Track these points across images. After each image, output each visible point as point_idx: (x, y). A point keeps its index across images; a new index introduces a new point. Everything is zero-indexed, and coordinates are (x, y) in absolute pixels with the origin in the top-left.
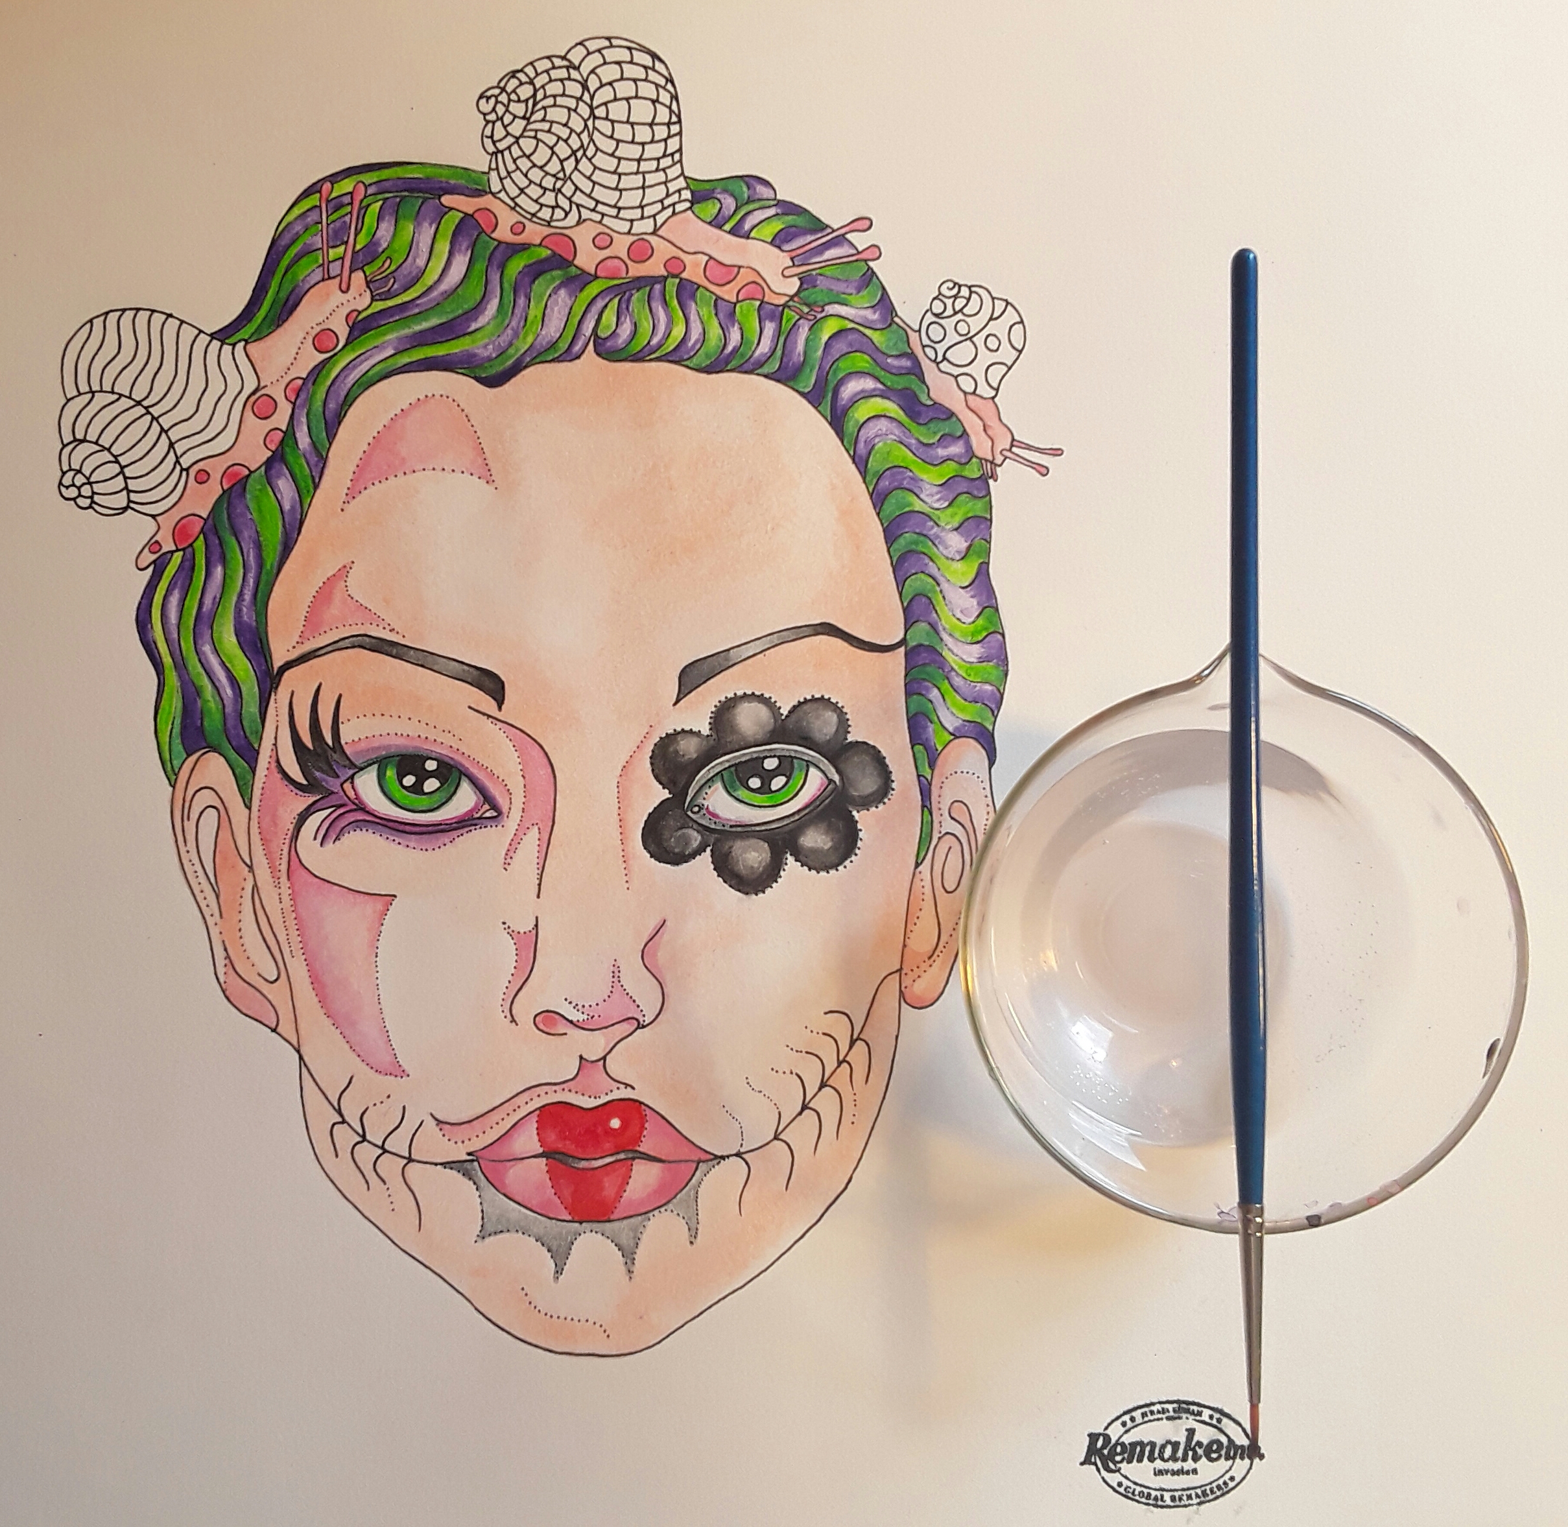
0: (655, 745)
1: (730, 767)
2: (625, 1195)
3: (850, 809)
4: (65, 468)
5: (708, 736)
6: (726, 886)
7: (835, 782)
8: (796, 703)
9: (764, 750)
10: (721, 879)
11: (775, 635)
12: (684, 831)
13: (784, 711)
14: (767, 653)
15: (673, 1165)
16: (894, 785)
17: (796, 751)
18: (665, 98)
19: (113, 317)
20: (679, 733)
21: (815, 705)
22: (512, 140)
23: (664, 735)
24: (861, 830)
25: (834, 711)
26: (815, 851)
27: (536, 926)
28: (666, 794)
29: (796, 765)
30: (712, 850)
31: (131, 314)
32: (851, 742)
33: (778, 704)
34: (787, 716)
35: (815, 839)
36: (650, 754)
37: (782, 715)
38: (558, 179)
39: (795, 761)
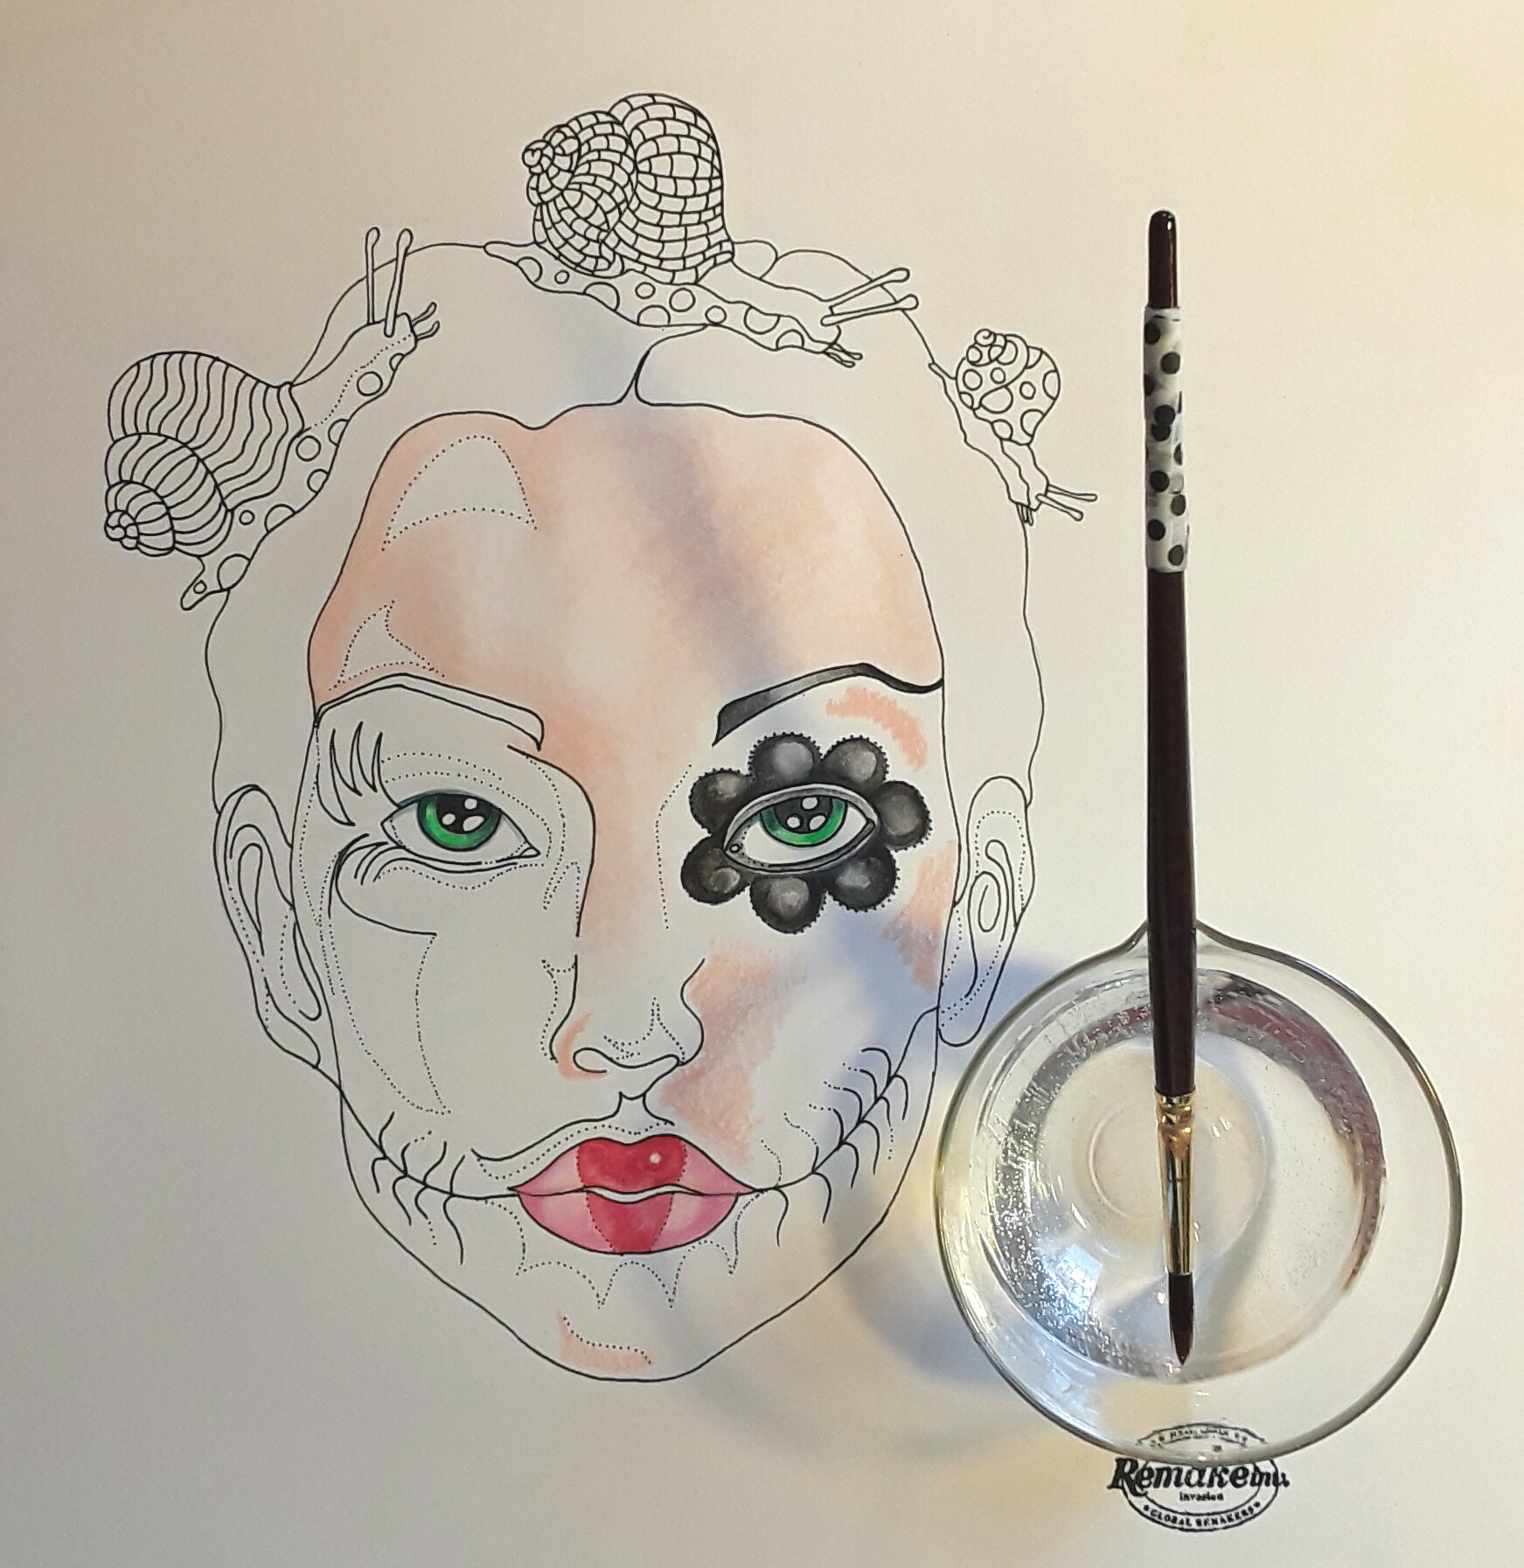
0: (695, 784)
1: (768, 807)
2: (666, 1227)
3: (888, 847)
4: (112, 508)
5: (747, 776)
6: (765, 925)
7: (873, 822)
8: (834, 743)
9: (803, 790)
10: (759, 918)
11: (815, 676)
12: (724, 870)
13: (823, 751)
14: (806, 693)
15: (710, 1199)
16: (932, 825)
17: (834, 791)
18: (706, 152)
19: (161, 360)
20: (719, 772)
21: (852, 746)
22: (557, 192)
23: (703, 775)
24: (898, 870)
25: (872, 751)
26: (854, 890)
27: (576, 964)
28: (705, 834)
29: (834, 805)
30: (751, 890)
31: (177, 357)
32: (889, 782)
33: (817, 744)
34: (826, 756)
35: (855, 878)
36: (689, 793)
37: (821, 754)
38: (602, 230)
39: (834, 801)
